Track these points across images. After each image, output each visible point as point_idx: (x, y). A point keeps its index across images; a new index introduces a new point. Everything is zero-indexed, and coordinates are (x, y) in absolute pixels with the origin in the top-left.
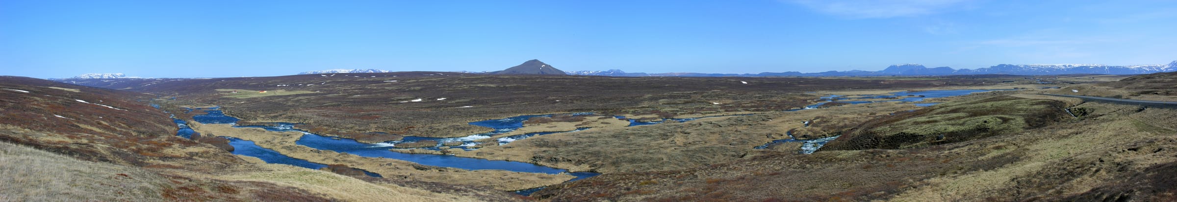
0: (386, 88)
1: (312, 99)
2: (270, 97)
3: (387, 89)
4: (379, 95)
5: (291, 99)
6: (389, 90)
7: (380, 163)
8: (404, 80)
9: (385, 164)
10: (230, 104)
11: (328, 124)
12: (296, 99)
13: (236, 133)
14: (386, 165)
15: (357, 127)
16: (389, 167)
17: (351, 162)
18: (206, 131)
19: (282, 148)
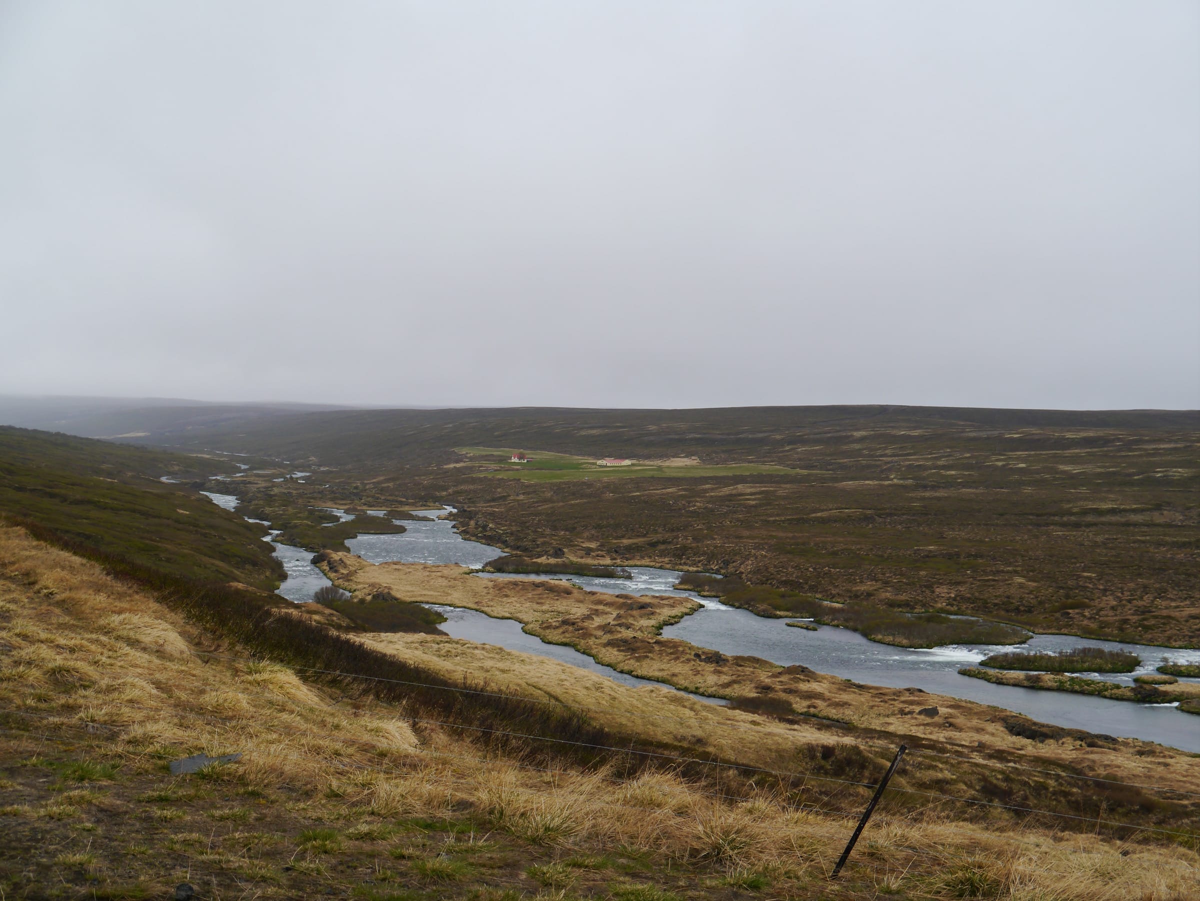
0: (1062, 467)
1: (780, 493)
2: (639, 483)
3: (1065, 472)
4: (1028, 490)
5: (706, 491)
6: (1072, 477)
7: (901, 705)
8: (1137, 442)
9: (917, 709)
10: (494, 500)
11: (793, 578)
12: (726, 491)
13: (475, 594)
14: (920, 713)
15: (888, 595)
16: (928, 720)
17: (810, 695)
18: (372, 585)
19: (610, 644)
